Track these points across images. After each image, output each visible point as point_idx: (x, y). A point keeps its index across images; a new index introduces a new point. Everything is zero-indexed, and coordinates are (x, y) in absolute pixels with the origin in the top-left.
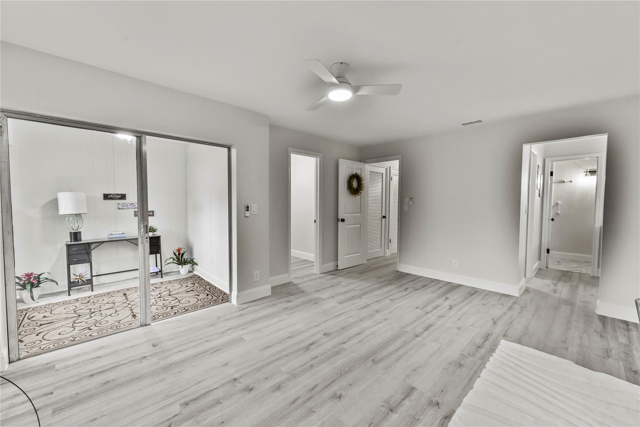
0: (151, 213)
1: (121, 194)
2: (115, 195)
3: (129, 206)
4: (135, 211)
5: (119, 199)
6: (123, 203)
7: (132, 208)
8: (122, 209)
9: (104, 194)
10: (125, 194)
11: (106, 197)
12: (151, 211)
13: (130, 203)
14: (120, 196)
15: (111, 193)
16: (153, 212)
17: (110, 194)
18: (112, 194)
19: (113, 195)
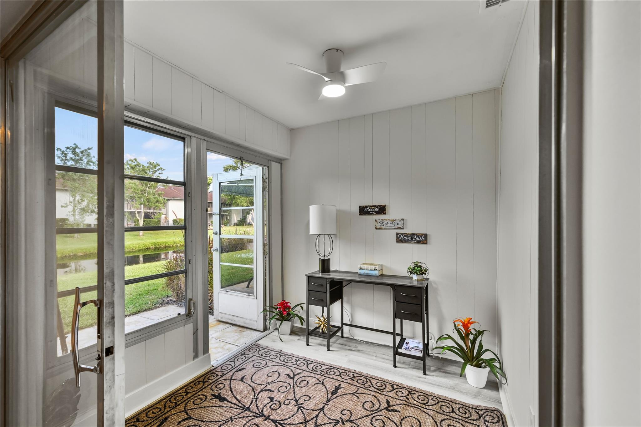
0: (423, 239)
1: (380, 206)
2: (372, 207)
3: (390, 225)
4: (397, 234)
5: (378, 213)
6: (382, 220)
7: (393, 228)
8: (380, 229)
9: (360, 207)
10: (385, 206)
11: (363, 211)
12: (422, 234)
13: (391, 219)
14: (377, 209)
15: (367, 205)
16: (426, 236)
17: (366, 207)
18: (369, 206)
19: (369, 208)
